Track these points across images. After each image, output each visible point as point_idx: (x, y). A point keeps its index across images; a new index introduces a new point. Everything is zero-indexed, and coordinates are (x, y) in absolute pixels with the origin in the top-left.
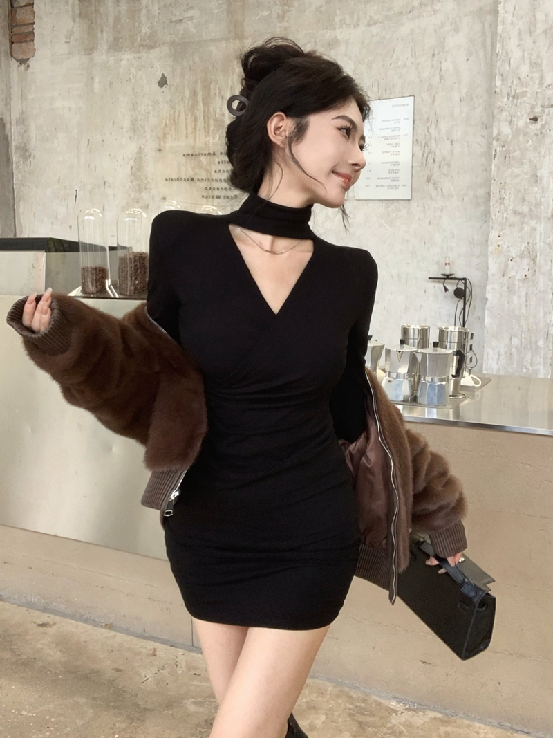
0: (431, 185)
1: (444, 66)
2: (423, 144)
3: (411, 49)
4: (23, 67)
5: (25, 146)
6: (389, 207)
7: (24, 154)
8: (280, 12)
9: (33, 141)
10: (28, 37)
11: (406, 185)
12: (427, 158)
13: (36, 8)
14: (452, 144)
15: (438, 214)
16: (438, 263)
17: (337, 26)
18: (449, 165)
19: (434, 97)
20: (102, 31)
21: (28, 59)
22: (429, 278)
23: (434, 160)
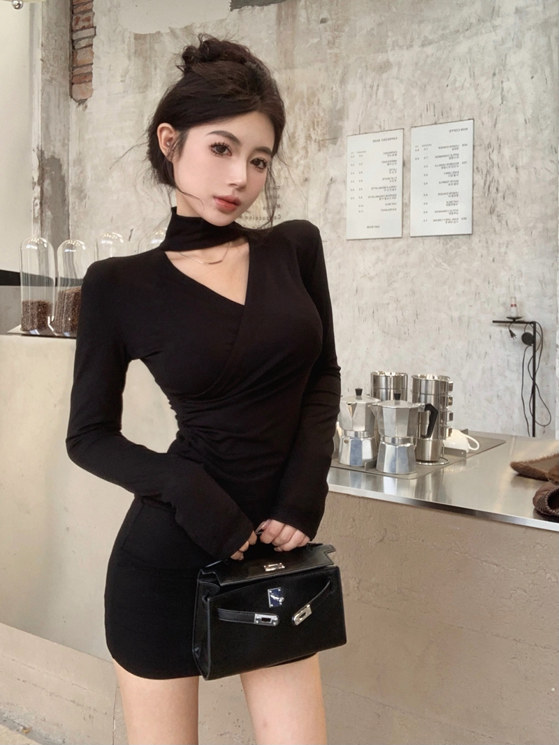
0: (494, 217)
1: (506, 85)
2: (485, 172)
3: (470, 70)
4: (81, 107)
5: (81, 187)
6: (447, 244)
7: (80, 195)
8: (330, 38)
9: (89, 182)
10: (87, 78)
11: (465, 219)
12: (489, 187)
13: (94, 49)
14: (517, 171)
15: (503, 250)
16: (504, 304)
17: (389, 49)
18: (514, 194)
19: (496, 119)
20: (155, 68)
21: (86, 100)
22: (494, 322)
23: (497, 190)
